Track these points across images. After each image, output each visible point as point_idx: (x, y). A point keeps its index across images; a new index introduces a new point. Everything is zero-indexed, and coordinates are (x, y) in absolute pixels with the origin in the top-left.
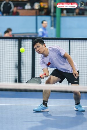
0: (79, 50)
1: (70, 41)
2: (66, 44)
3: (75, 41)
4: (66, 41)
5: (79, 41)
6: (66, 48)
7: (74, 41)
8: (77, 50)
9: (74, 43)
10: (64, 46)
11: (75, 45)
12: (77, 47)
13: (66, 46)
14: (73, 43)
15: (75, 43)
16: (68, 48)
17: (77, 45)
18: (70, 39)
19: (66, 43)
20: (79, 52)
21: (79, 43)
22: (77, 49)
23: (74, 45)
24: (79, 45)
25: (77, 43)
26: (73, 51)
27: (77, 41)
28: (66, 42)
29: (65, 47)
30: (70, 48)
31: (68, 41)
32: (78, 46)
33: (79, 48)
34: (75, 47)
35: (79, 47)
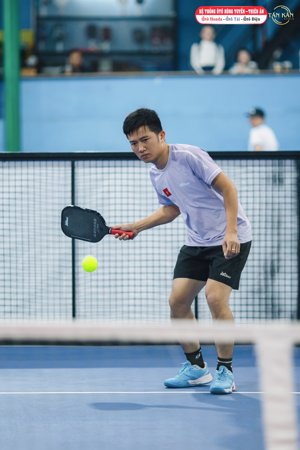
0: (106, 195)
1: (76, 163)
2: (62, 176)
3: (93, 163)
4: (62, 163)
5: (106, 163)
6: (62, 189)
7: (87, 163)
8: (100, 195)
9: (87, 170)
10: (56, 182)
11: (93, 177)
12: (100, 183)
13: (62, 182)
14: (84, 170)
15: (93, 170)
16: (70, 188)
17: (99, 176)
18: (73, 158)
19: (62, 170)
20: (106, 201)
21: (106, 170)
22: (100, 190)
23: (87, 177)
24: (106, 176)
25: (99, 170)
26: (84, 198)
27: (99, 163)
28: (62, 168)
29: (59, 185)
30: (76, 188)
31: (69, 163)
32: (103, 180)
33: (106, 189)
34: (93, 183)
35: (106, 183)
